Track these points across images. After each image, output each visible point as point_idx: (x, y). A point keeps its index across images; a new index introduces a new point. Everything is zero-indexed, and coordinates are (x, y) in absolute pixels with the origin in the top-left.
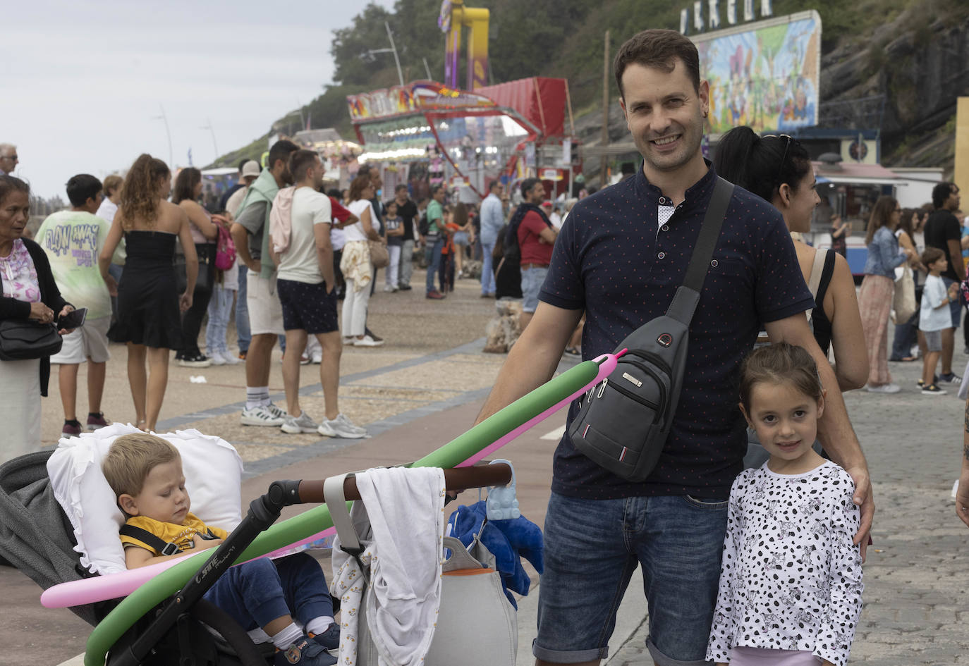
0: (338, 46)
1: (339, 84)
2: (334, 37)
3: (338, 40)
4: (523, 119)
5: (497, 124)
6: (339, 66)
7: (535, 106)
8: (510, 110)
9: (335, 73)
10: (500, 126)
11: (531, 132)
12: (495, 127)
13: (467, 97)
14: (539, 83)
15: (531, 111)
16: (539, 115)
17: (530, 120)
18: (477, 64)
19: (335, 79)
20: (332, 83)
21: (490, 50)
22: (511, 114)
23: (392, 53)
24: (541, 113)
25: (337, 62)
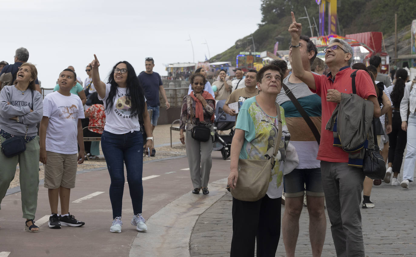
0: (264, 7)
1: (264, 23)
2: (262, 3)
3: (264, 4)
4: (368, 47)
5: (358, 49)
6: (264, 15)
7: (371, 42)
8: (363, 44)
9: (262, 18)
10: (359, 50)
11: (370, 52)
12: (357, 50)
13: (348, 40)
14: (372, 34)
15: (369, 44)
16: (373, 45)
17: (369, 47)
18: (333, 17)
19: (262, 21)
20: (261, 23)
21: (338, 11)
22: (363, 45)
23: (307, 18)
24: (374, 44)
25: (263, 14)
